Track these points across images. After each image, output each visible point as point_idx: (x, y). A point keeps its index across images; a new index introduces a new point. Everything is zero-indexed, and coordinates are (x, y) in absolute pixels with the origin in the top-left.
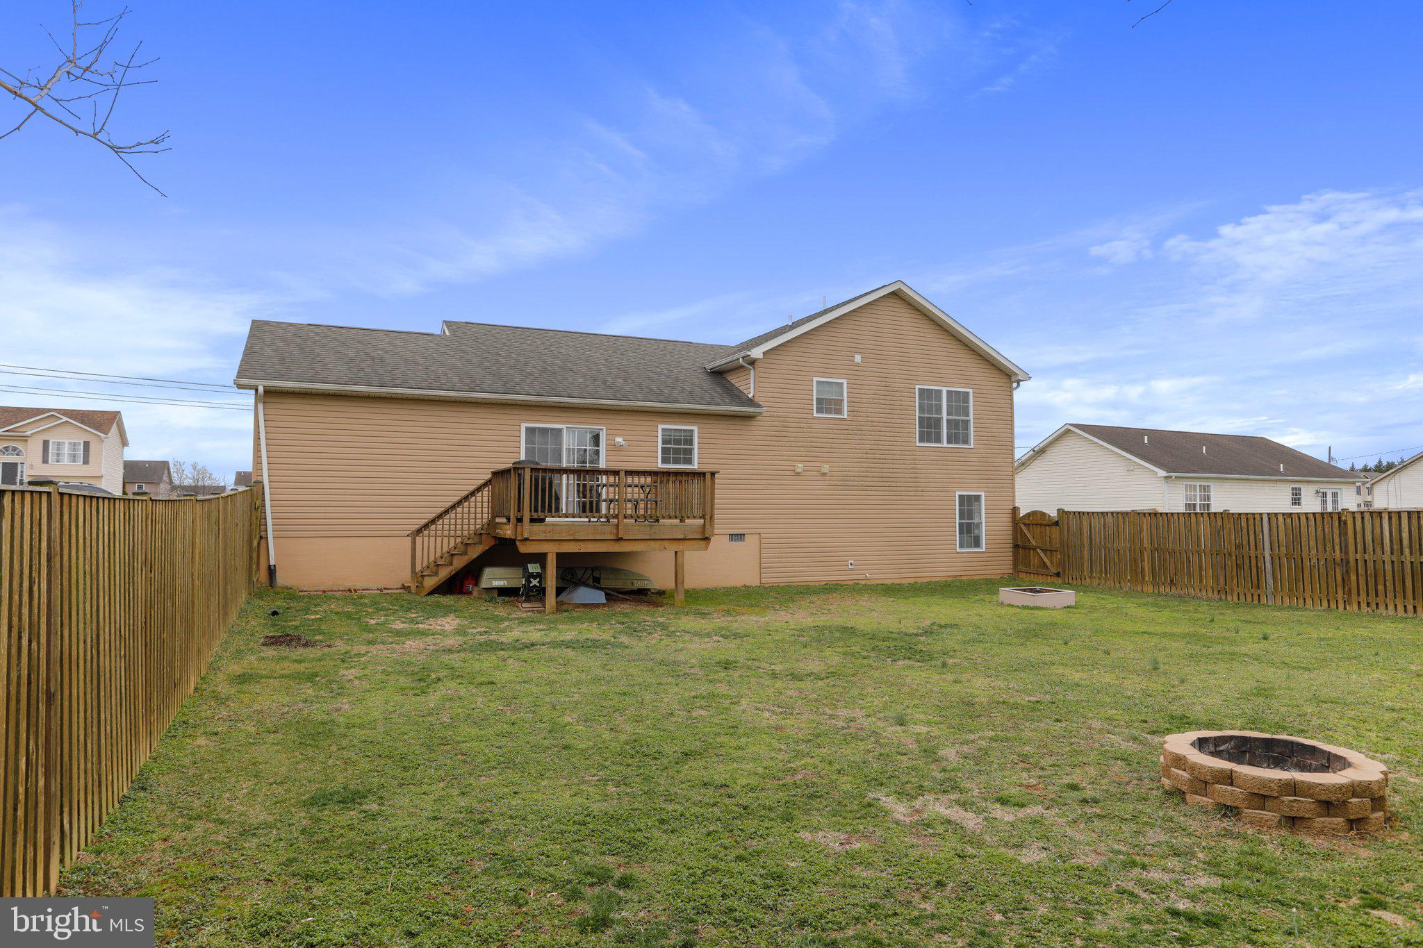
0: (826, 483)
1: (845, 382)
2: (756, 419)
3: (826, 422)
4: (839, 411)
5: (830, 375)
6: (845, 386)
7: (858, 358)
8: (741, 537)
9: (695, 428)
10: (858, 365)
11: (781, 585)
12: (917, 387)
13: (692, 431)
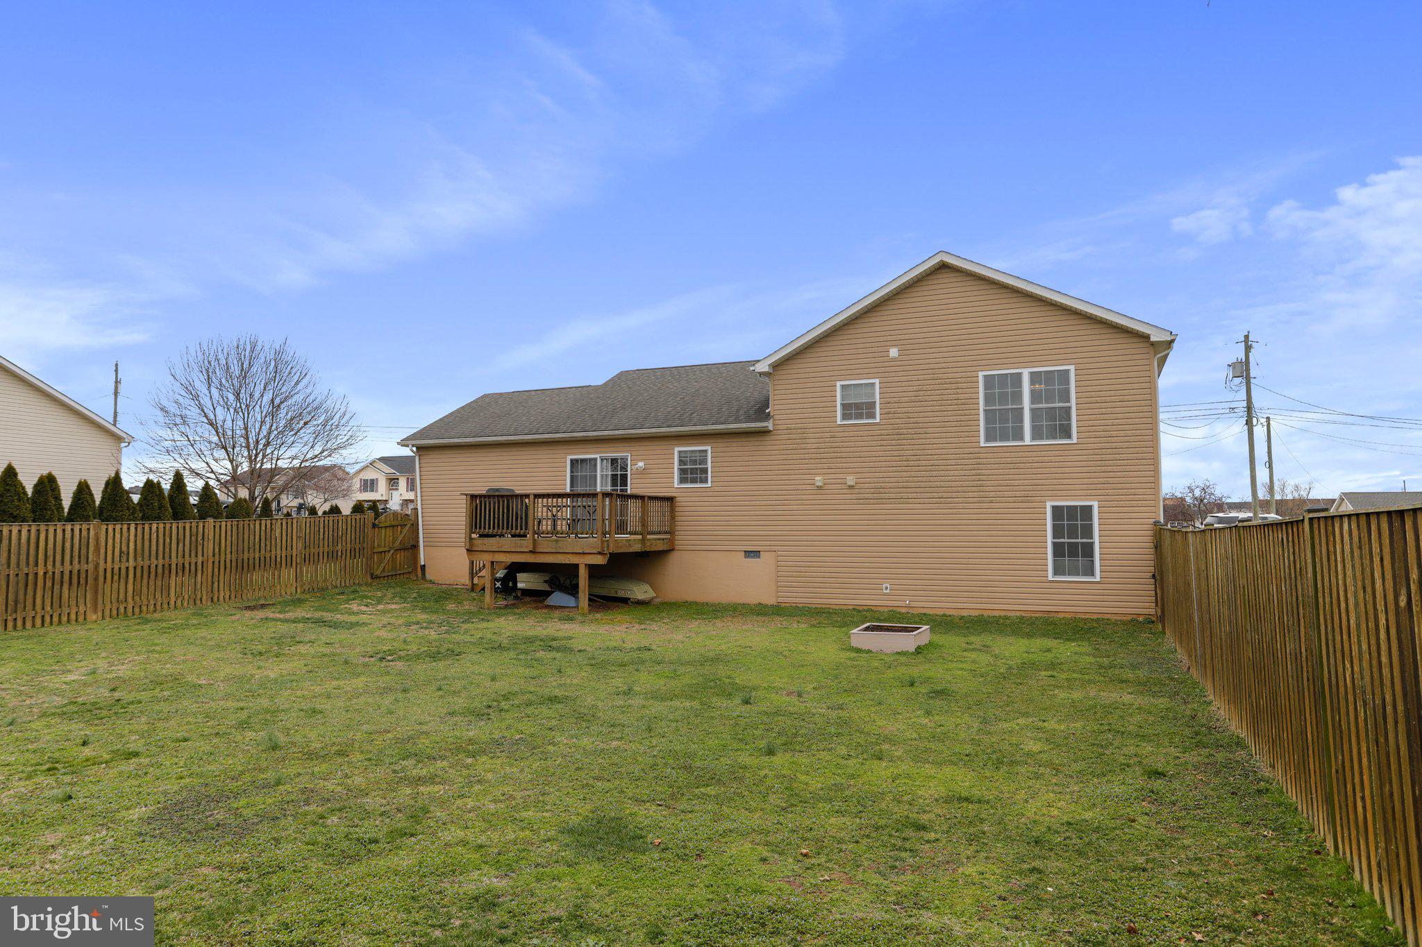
0: (854, 496)
1: (877, 381)
2: (772, 433)
3: (855, 429)
4: (872, 416)
5: (859, 376)
6: (877, 386)
7: (894, 352)
8: (755, 554)
9: (709, 448)
10: (894, 360)
11: (800, 605)
12: (981, 374)
13: (706, 451)
